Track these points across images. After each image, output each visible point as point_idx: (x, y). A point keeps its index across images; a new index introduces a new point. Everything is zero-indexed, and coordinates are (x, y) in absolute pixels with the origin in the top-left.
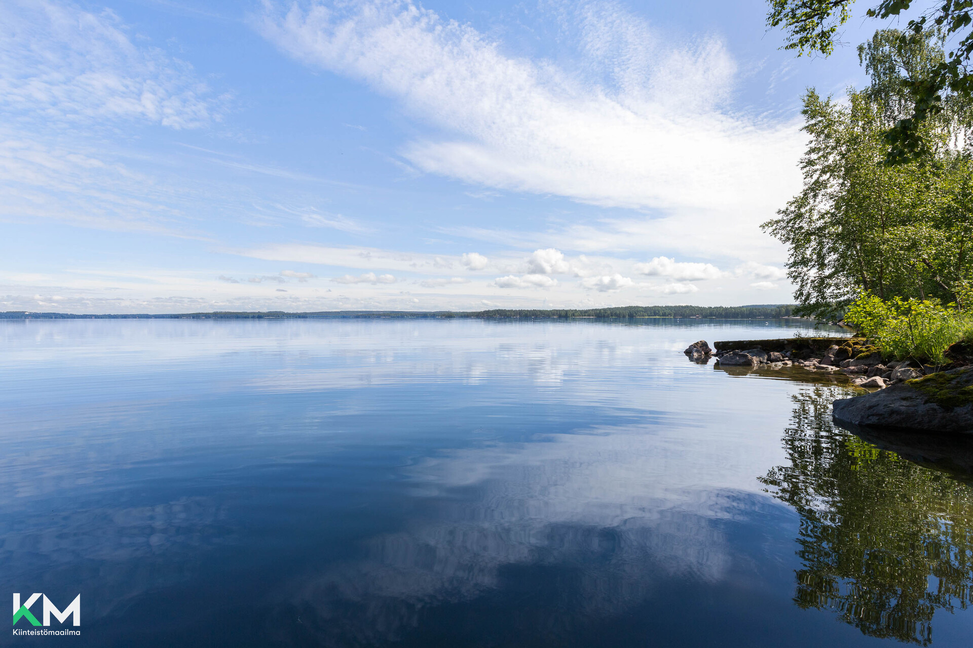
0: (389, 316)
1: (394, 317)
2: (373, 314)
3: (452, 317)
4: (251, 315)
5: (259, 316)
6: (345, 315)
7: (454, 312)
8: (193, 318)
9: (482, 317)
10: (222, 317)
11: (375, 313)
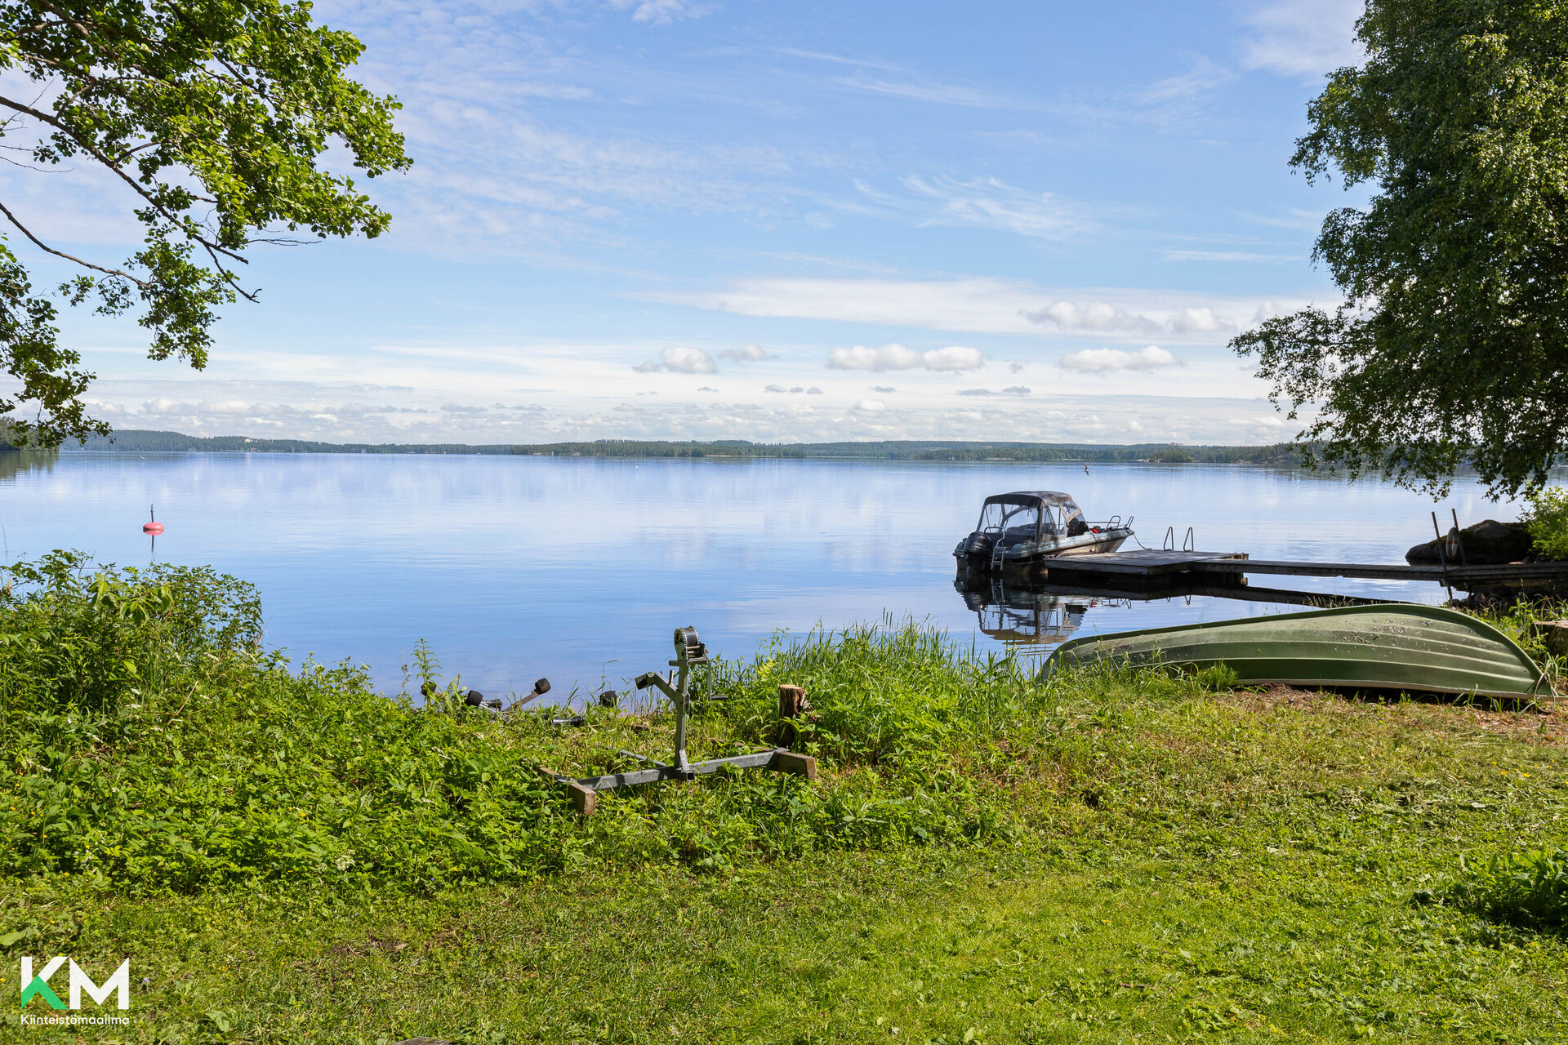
0: (1010, 455)
1: (1022, 459)
2: (968, 451)
3: (1182, 461)
4: (677, 450)
5: (694, 453)
6: (896, 451)
7: (1189, 448)
8: (556, 454)
9: (1271, 462)
10: (615, 454)
11: (971, 447)
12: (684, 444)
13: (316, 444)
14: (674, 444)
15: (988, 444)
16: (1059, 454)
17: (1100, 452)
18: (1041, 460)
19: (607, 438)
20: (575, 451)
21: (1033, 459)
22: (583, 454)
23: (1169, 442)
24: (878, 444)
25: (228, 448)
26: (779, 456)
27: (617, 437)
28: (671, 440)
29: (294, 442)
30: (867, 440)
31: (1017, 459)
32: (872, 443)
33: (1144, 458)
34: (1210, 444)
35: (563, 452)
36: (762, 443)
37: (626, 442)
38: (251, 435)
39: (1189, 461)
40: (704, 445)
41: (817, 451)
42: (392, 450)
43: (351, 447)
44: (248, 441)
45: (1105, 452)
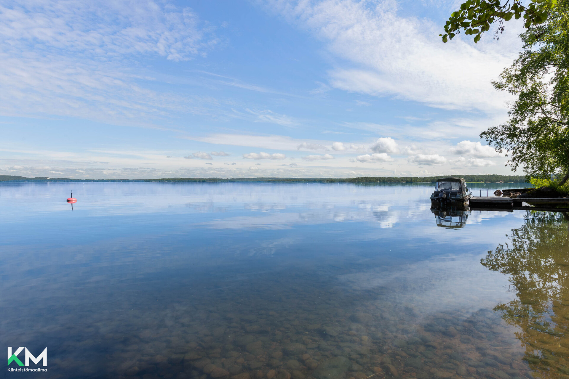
5: (202, 181)
8: (160, 182)
10: (178, 182)
11: (280, 179)
12: (199, 179)
13: (75, 179)
14: (196, 179)
15: (284, 178)
16: (303, 180)
17: (313, 180)
19: (175, 177)
20: (166, 181)
21: (296, 182)
24: (255, 178)
25: (41, 181)
26: (228, 182)
27: (178, 177)
28: (195, 178)
29: (66, 179)
30: (252, 177)
31: (292, 182)
34: (339, 178)
35: (161, 181)
36: (222, 178)
37: (181, 178)
38: (49, 177)
39: (335, 182)
40: (205, 179)
41: (238, 180)
42: (103, 181)
43: (88, 180)
44: (48, 178)
45: (314, 180)
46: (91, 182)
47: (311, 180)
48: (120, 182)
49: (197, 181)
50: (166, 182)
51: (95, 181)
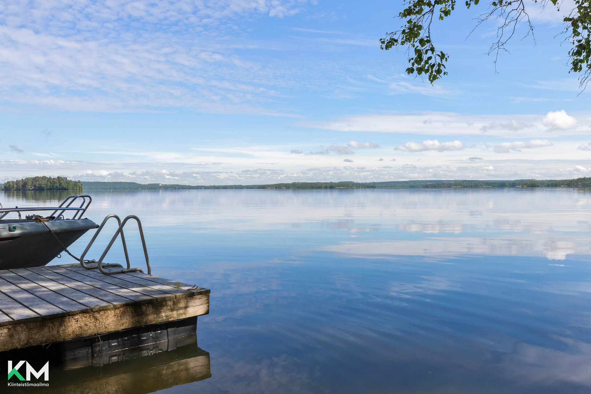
0: (461, 185)
1: (466, 187)
2: (444, 184)
3: (536, 186)
5: (330, 187)
6: (415, 184)
7: (539, 181)
8: (276, 188)
9: (576, 185)
10: (299, 188)
11: (445, 182)
12: (327, 183)
14: (323, 183)
15: (453, 181)
16: (483, 184)
17: (500, 183)
18: (474, 187)
21: (471, 187)
22: (286, 188)
23: (530, 179)
24: (407, 182)
25: (154, 188)
26: (365, 188)
29: (177, 185)
31: (464, 187)
32: (404, 182)
33: (519, 185)
34: (549, 179)
35: (279, 187)
36: (359, 182)
38: (162, 183)
39: (538, 186)
40: (335, 184)
41: (381, 185)
42: (214, 187)
43: (199, 186)
44: (160, 185)
45: (502, 183)
46: (202, 189)
47: (495, 183)
48: (233, 188)
49: (323, 187)
50: (284, 188)
51: (206, 188)
